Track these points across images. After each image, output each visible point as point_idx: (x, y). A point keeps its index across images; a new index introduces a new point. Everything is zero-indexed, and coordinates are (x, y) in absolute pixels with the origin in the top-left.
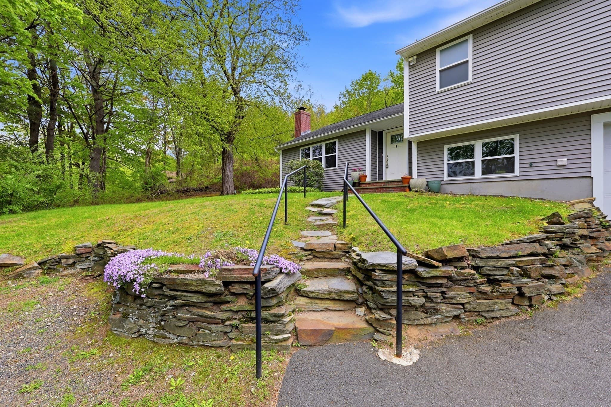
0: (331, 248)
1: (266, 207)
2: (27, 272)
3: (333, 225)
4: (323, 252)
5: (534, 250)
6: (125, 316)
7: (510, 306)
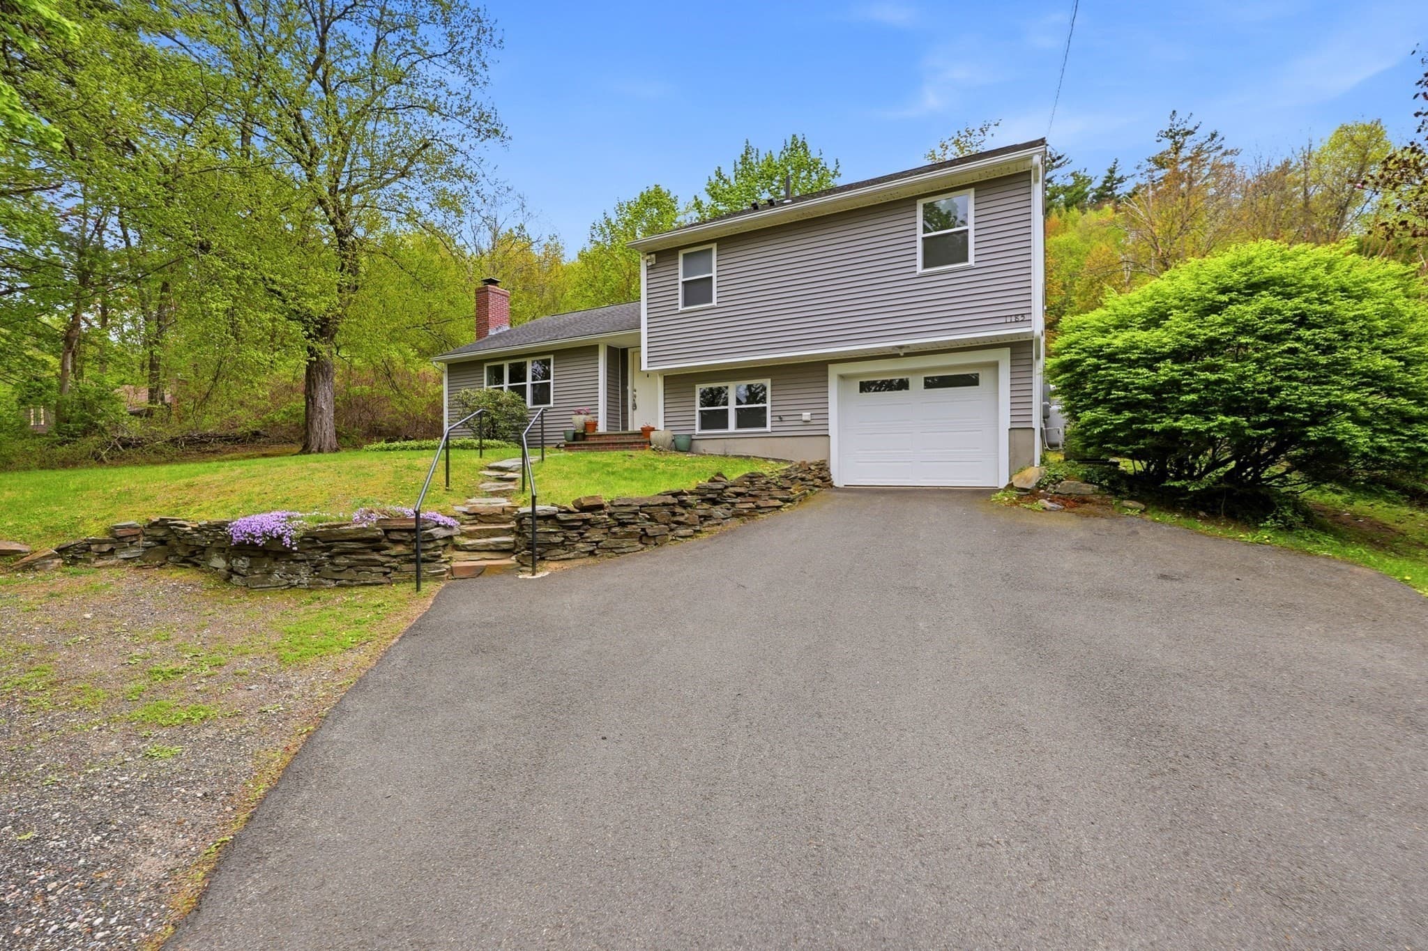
0: (499, 511)
1: (419, 470)
2: (41, 562)
3: (511, 491)
4: (490, 516)
5: (666, 501)
6: (270, 573)
7: (637, 543)
